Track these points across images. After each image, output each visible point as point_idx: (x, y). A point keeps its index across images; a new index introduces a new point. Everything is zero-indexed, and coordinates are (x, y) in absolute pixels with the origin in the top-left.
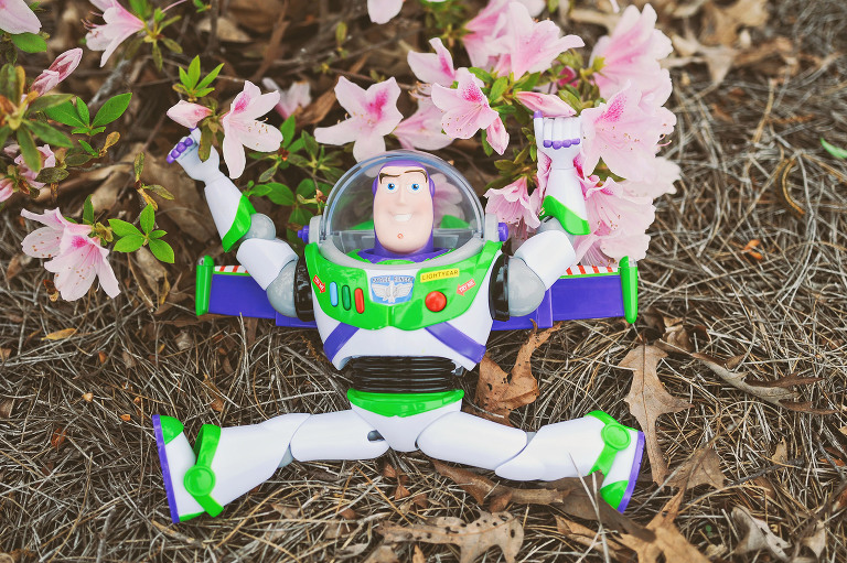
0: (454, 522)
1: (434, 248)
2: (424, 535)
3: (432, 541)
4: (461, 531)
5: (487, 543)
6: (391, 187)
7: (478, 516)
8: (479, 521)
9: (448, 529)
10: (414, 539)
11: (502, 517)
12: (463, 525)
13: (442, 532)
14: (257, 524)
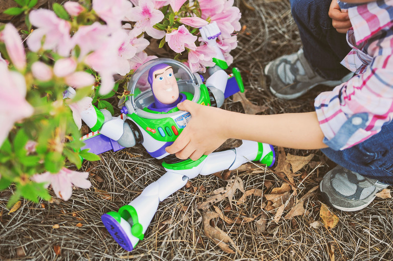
0: (221, 190)
1: (181, 98)
2: (215, 200)
3: (219, 201)
4: (225, 191)
5: (234, 190)
6: (161, 79)
7: (227, 183)
8: (228, 184)
9: (221, 193)
10: (212, 204)
11: (233, 178)
12: (225, 189)
13: (220, 195)
14: (161, 234)
